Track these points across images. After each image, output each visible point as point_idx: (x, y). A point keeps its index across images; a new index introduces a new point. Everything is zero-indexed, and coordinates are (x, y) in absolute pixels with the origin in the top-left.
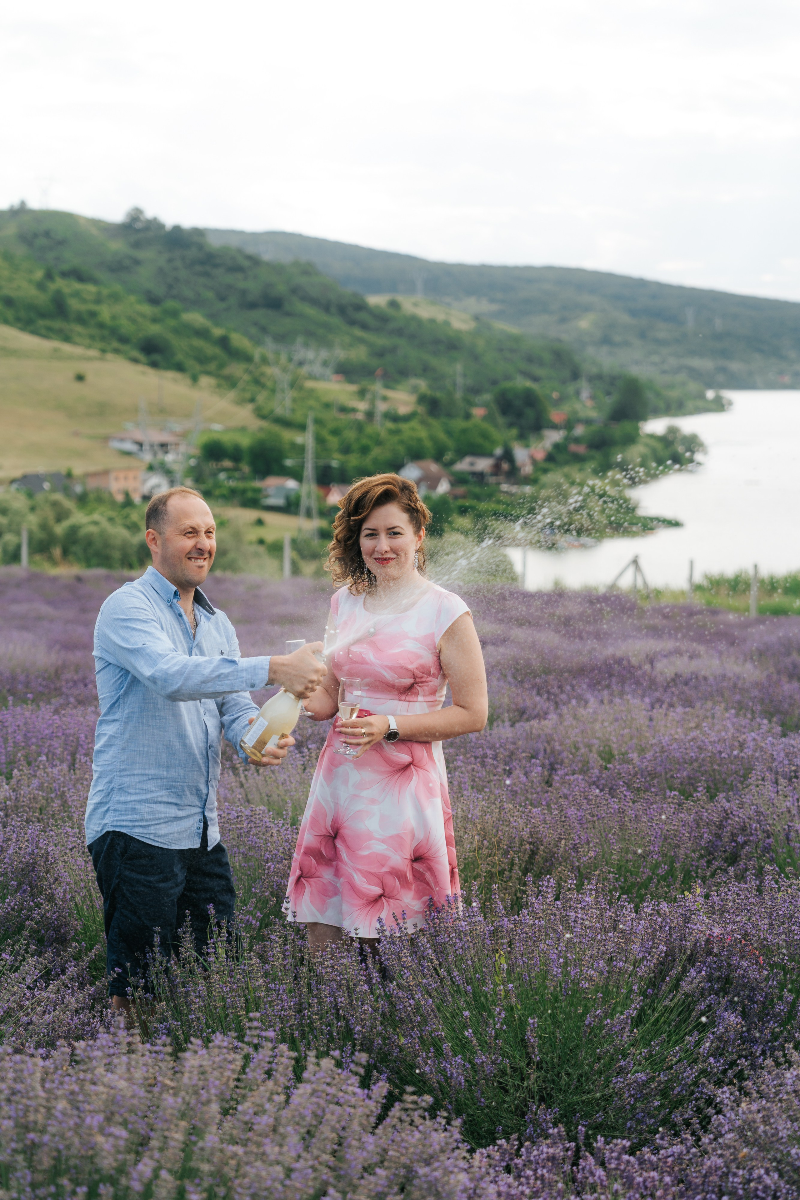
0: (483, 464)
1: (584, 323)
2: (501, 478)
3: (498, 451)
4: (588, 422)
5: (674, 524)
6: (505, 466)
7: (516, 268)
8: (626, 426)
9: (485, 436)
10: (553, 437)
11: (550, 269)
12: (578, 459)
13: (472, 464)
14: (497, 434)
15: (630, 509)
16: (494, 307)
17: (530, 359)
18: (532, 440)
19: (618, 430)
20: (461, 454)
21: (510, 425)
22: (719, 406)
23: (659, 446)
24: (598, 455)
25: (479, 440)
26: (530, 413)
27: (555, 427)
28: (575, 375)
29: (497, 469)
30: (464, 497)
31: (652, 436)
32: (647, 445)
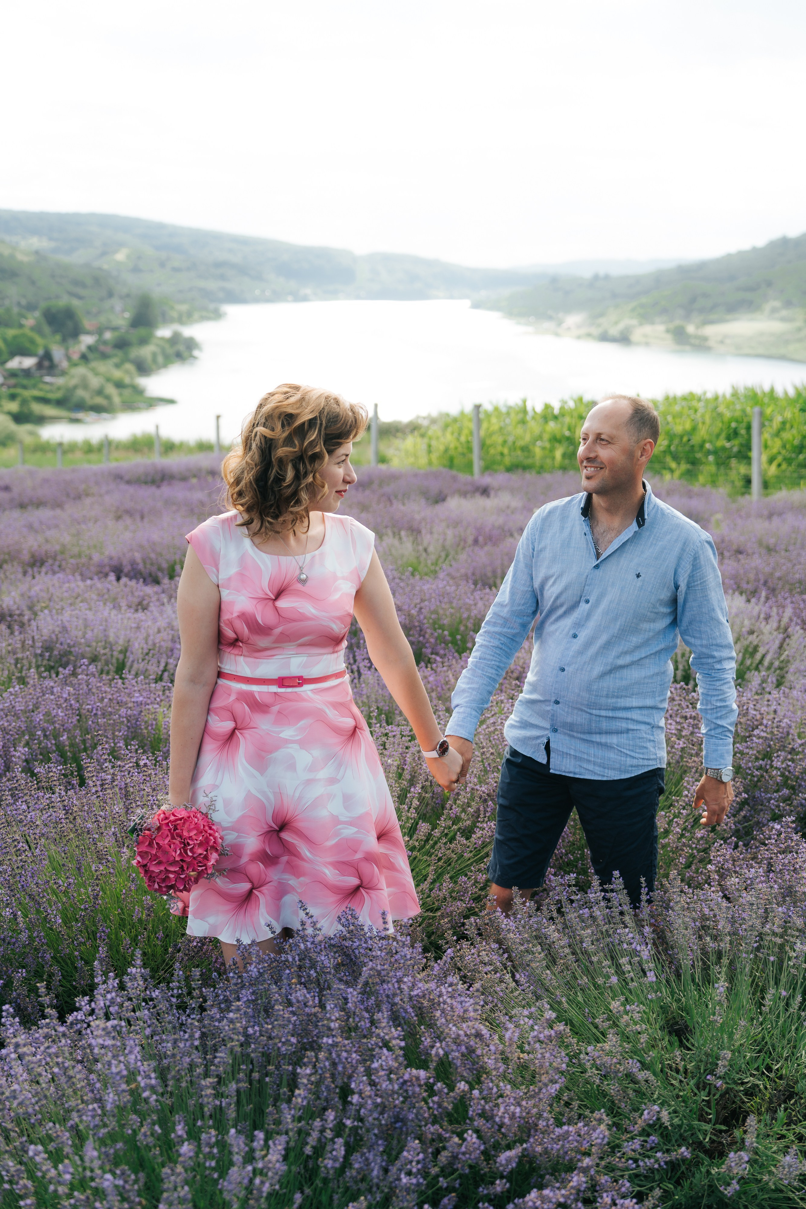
0: (29, 362)
1: (120, 256)
2: (44, 372)
3: (41, 351)
4: (115, 329)
5: (171, 402)
6: (46, 363)
7: (67, 215)
8: (142, 331)
9: (32, 342)
10: (87, 340)
11: (93, 215)
12: (104, 356)
13: (20, 363)
14: (39, 340)
15: (139, 391)
16: (52, 244)
17: (77, 283)
18: (70, 342)
19: (135, 334)
20: (13, 354)
21: (55, 332)
22: (217, 315)
23: (167, 346)
24: (120, 353)
25: (28, 345)
26: (70, 324)
27: (88, 333)
28: (110, 295)
29: (39, 366)
30: (15, 386)
31: (162, 339)
32: (157, 345)
